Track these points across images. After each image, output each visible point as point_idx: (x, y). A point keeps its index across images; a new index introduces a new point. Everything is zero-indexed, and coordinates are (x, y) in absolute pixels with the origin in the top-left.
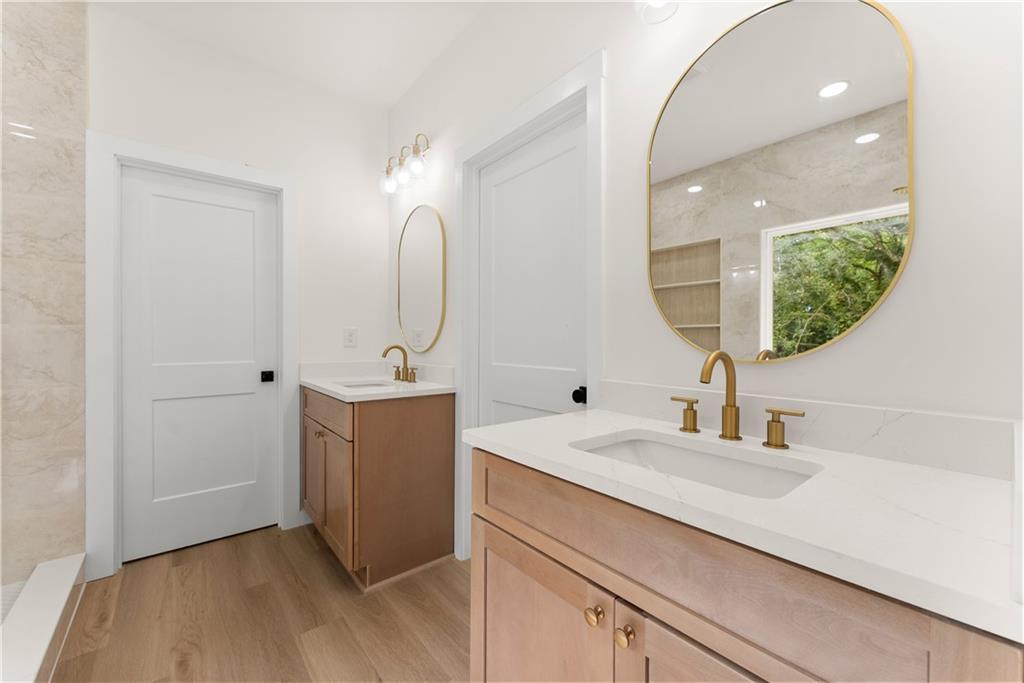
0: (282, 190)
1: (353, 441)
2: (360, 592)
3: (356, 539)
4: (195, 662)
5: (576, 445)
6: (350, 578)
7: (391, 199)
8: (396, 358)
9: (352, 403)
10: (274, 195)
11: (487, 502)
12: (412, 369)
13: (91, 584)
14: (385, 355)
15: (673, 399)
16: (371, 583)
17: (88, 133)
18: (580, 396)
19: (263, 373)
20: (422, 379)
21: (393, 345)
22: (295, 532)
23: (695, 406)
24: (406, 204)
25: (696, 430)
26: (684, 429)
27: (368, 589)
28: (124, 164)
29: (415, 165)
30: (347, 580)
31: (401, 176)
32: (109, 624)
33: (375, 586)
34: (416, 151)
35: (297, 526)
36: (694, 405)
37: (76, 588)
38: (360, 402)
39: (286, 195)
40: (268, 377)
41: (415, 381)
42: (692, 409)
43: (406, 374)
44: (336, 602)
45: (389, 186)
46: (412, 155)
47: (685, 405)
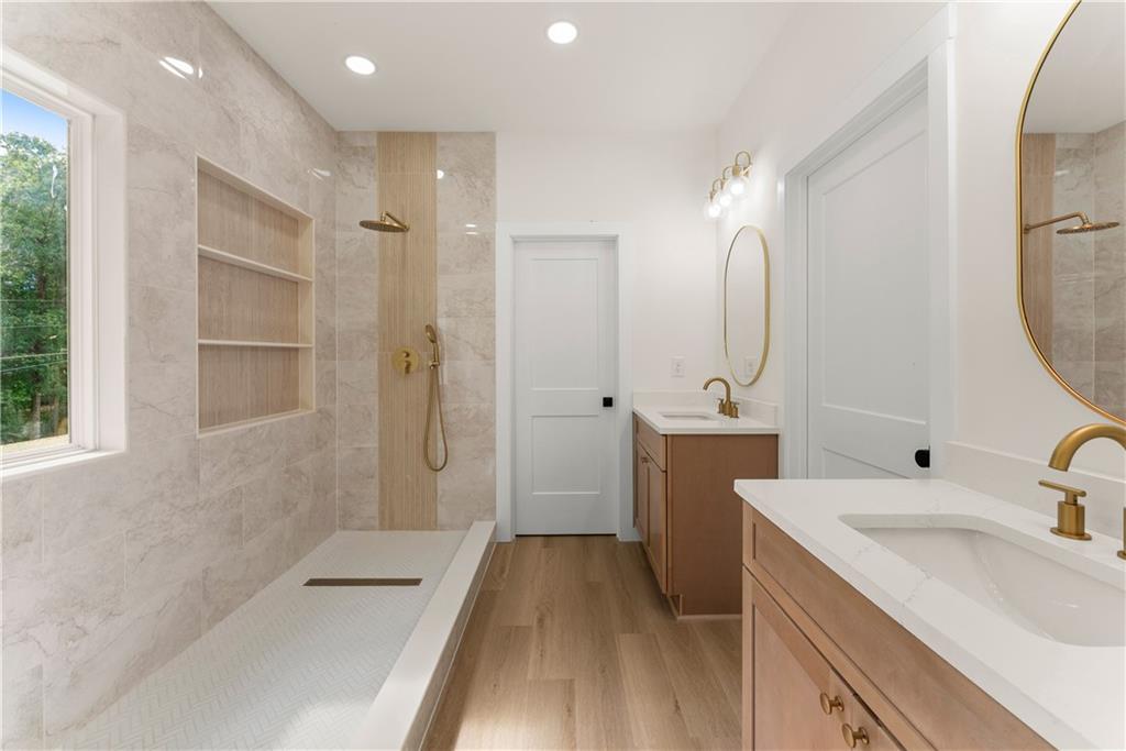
0: (617, 236)
1: (666, 472)
2: (674, 618)
3: (670, 565)
4: (548, 622)
5: (846, 519)
6: (667, 601)
7: (718, 223)
8: (718, 390)
9: (666, 435)
10: (611, 242)
11: (754, 557)
12: (735, 404)
13: (499, 544)
14: (706, 388)
15: (1041, 483)
16: (684, 613)
17: (497, 225)
18: (923, 458)
19: (605, 399)
20: (746, 414)
21: (714, 377)
22: (629, 545)
23: (1080, 501)
24: (731, 227)
25: (1081, 535)
26: (1059, 531)
27: (680, 618)
28: (516, 241)
29: (736, 187)
30: (665, 603)
31: (724, 200)
32: (505, 576)
33: (687, 617)
34: (735, 173)
35: (630, 540)
36: (1079, 498)
37: (490, 545)
38: (673, 436)
39: (621, 242)
40: (608, 402)
41: (737, 417)
42: (1075, 503)
43: (728, 408)
44: (651, 618)
45: (713, 211)
46: (731, 177)
47: (1062, 497)
